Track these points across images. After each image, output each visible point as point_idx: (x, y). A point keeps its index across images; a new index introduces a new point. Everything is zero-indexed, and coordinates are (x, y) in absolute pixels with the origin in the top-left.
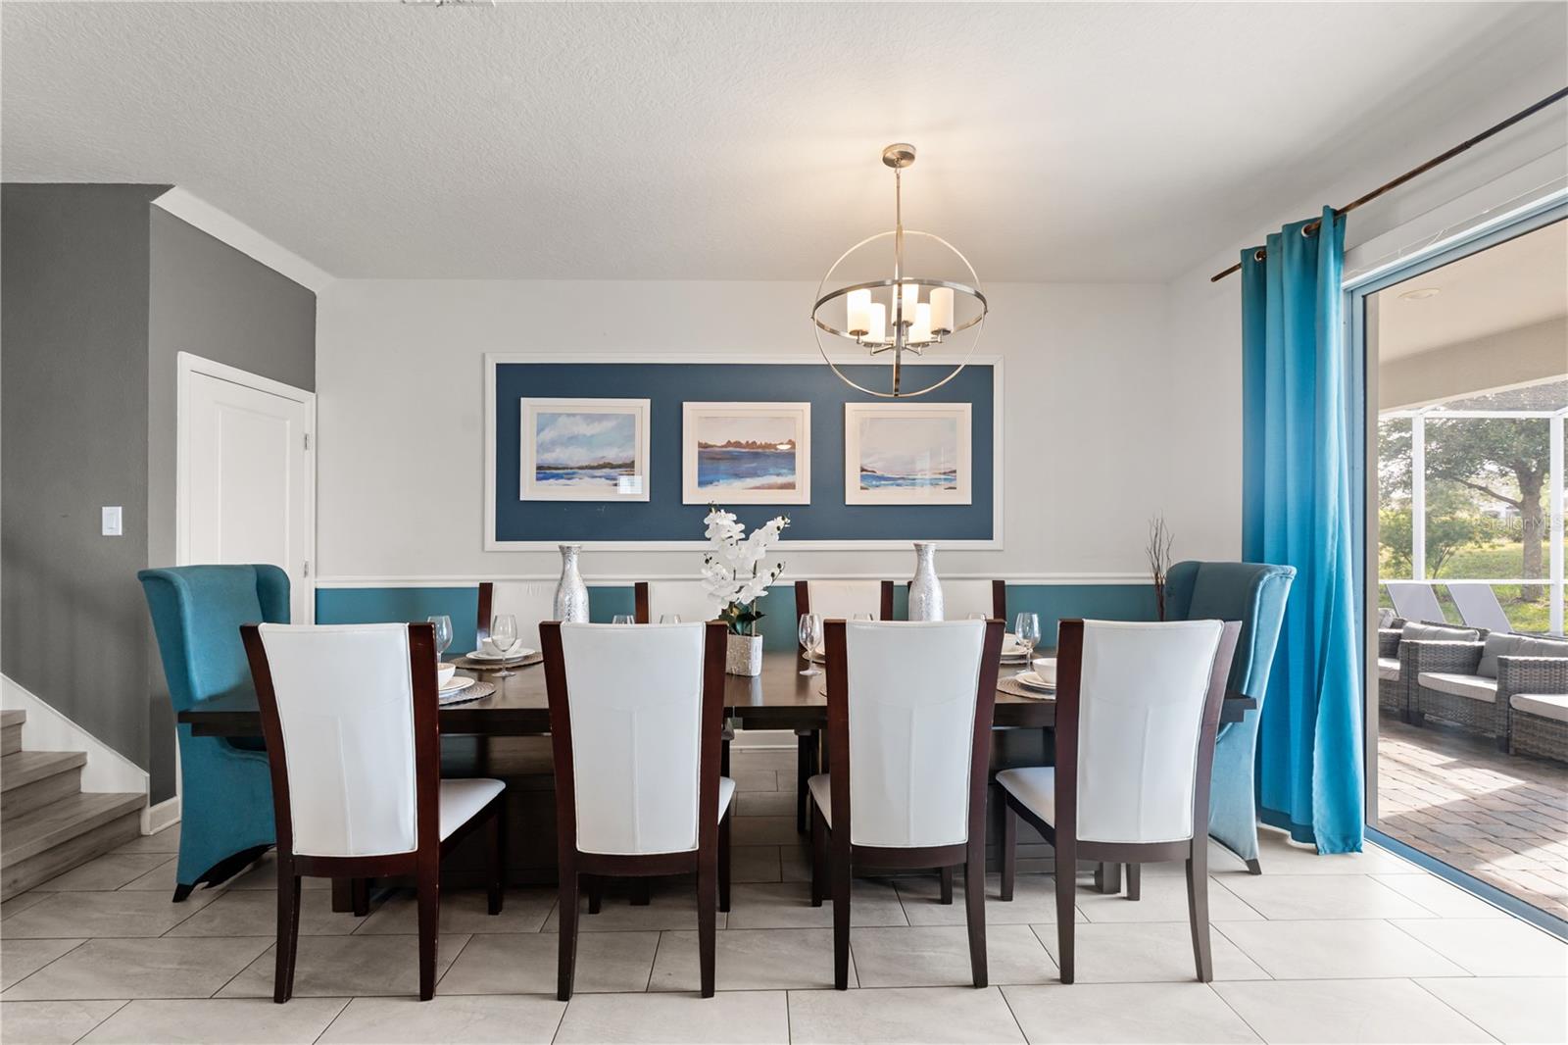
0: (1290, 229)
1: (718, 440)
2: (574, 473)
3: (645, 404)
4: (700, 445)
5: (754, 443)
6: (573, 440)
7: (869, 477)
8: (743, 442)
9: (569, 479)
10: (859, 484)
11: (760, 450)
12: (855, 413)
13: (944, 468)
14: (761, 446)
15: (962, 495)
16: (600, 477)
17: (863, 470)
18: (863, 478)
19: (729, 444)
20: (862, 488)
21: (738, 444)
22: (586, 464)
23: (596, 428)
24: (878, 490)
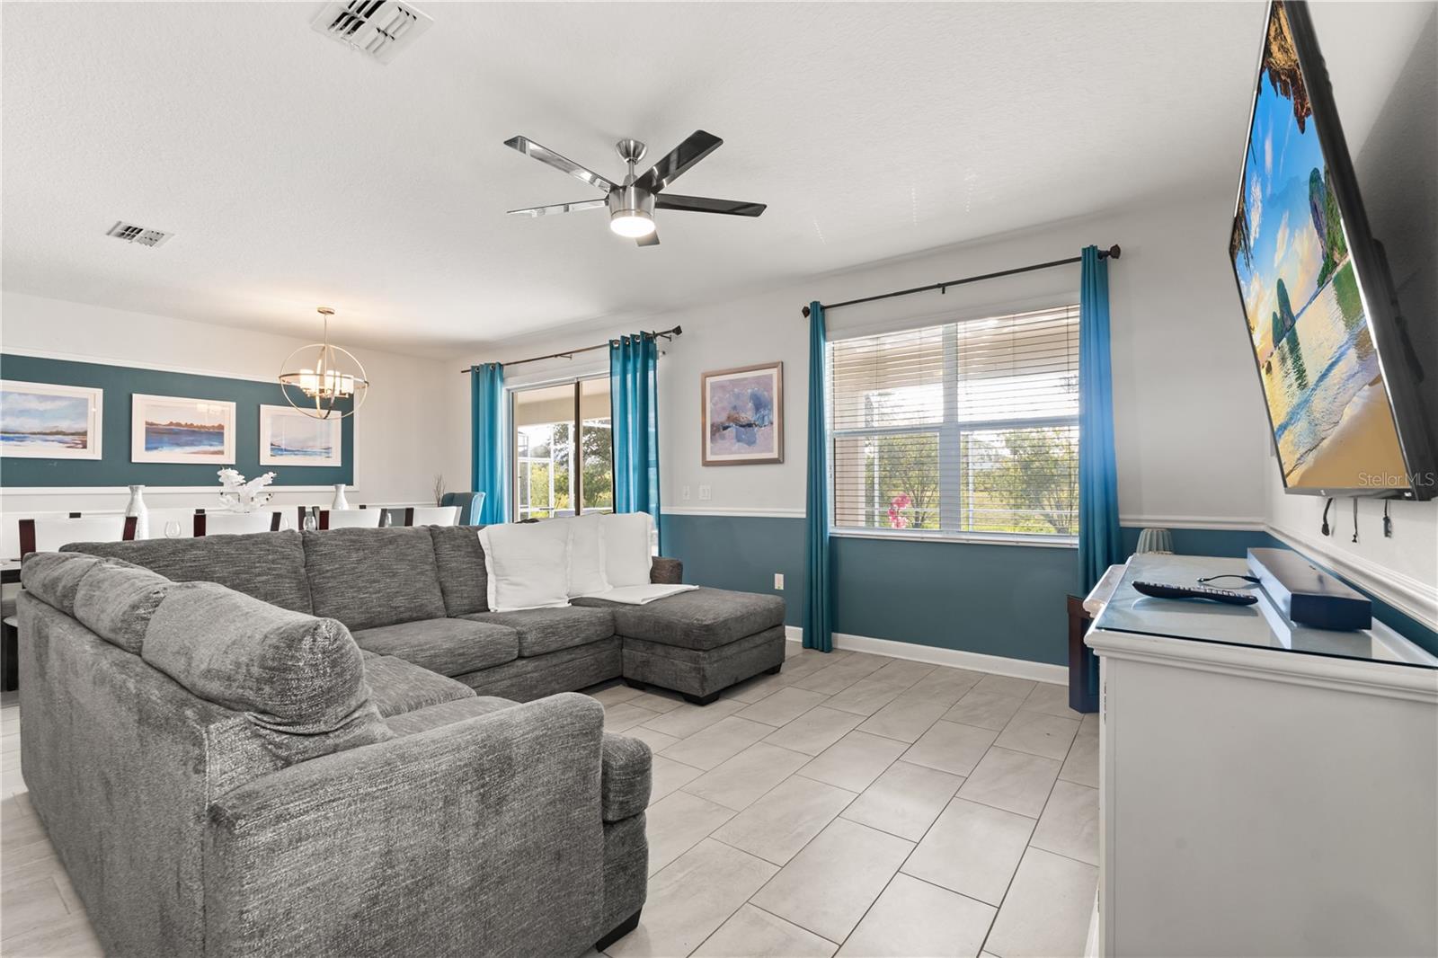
0: (487, 365)
1: (163, 420)
2: (25, 437)
3: (99, 392)
4: (147, 423)
5: (192, 424)
6: (23, 413)
7: (276, 449)
8: (183, 423)
9: (21, 441)
10: (269, 453)
11: (196, 429)
12: (267, 411)
13: (324, 446)
14: (197, 427)
15: (335, 460)
16: (53, 441)
17: (272, 445)
18: (272, 449)
19: (171, 424)
20: (272, 456)
21: (179, 424)
22: (39, 430)
23: (48, 405)
24: (281, 457)
